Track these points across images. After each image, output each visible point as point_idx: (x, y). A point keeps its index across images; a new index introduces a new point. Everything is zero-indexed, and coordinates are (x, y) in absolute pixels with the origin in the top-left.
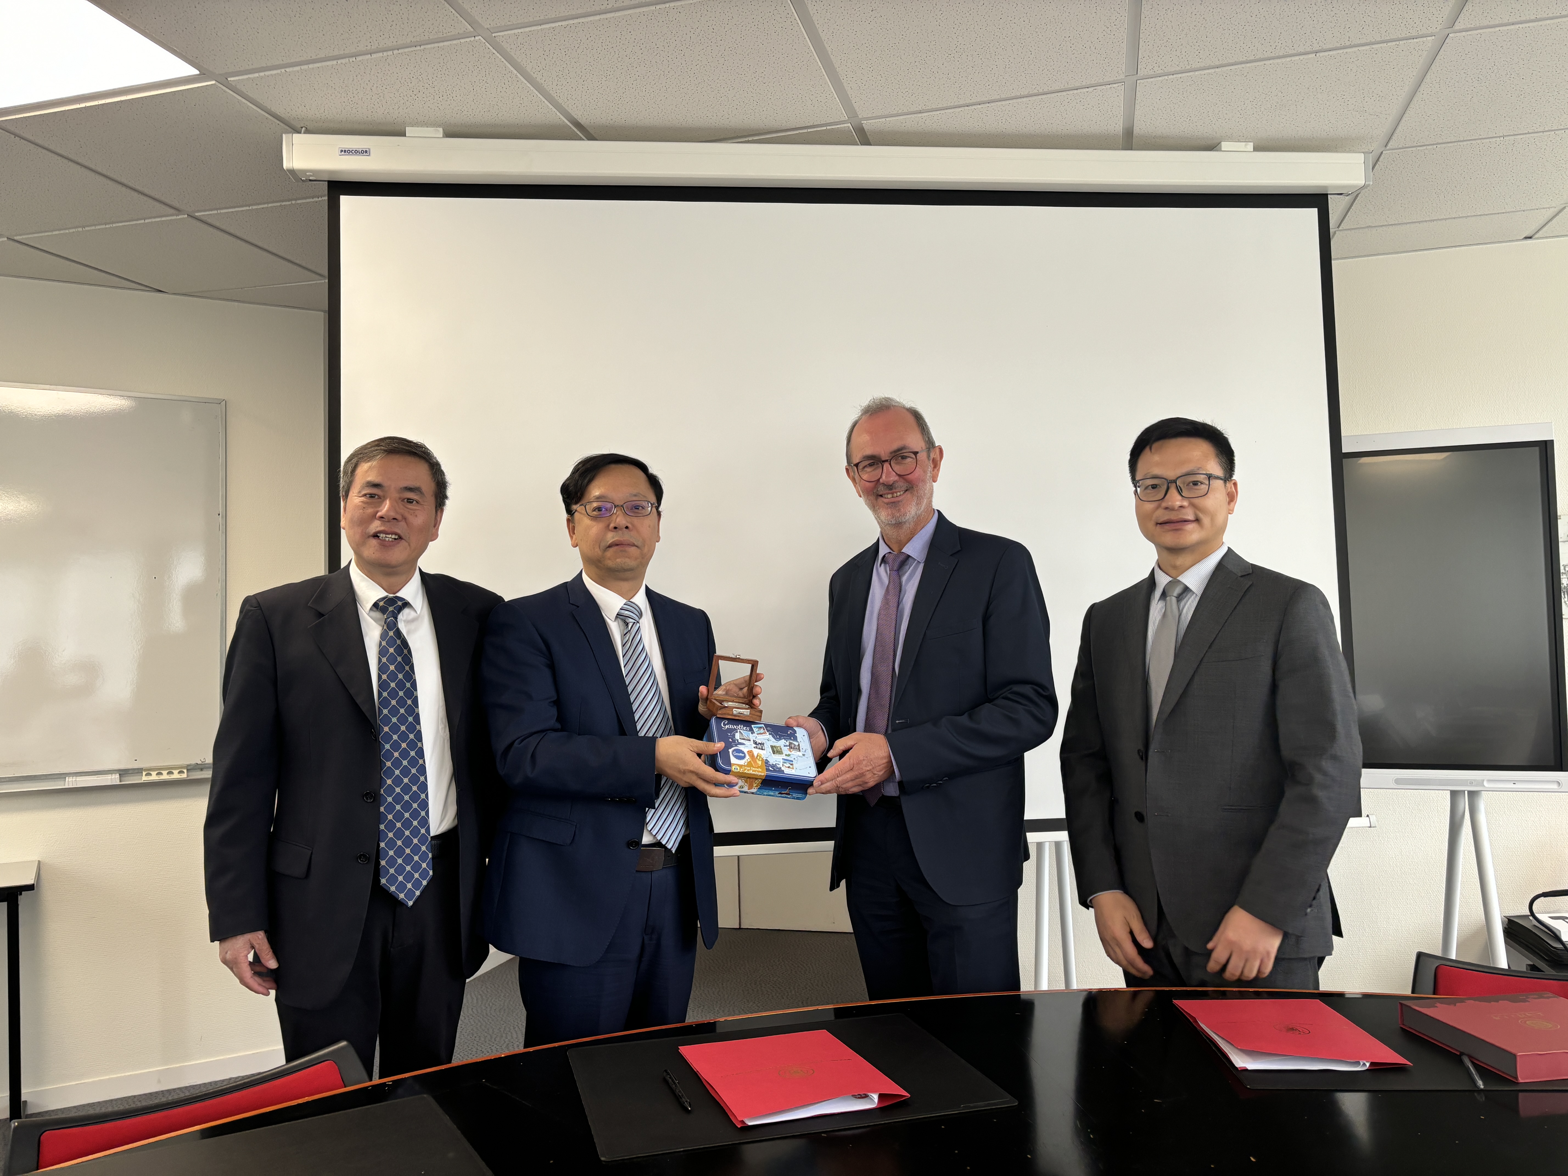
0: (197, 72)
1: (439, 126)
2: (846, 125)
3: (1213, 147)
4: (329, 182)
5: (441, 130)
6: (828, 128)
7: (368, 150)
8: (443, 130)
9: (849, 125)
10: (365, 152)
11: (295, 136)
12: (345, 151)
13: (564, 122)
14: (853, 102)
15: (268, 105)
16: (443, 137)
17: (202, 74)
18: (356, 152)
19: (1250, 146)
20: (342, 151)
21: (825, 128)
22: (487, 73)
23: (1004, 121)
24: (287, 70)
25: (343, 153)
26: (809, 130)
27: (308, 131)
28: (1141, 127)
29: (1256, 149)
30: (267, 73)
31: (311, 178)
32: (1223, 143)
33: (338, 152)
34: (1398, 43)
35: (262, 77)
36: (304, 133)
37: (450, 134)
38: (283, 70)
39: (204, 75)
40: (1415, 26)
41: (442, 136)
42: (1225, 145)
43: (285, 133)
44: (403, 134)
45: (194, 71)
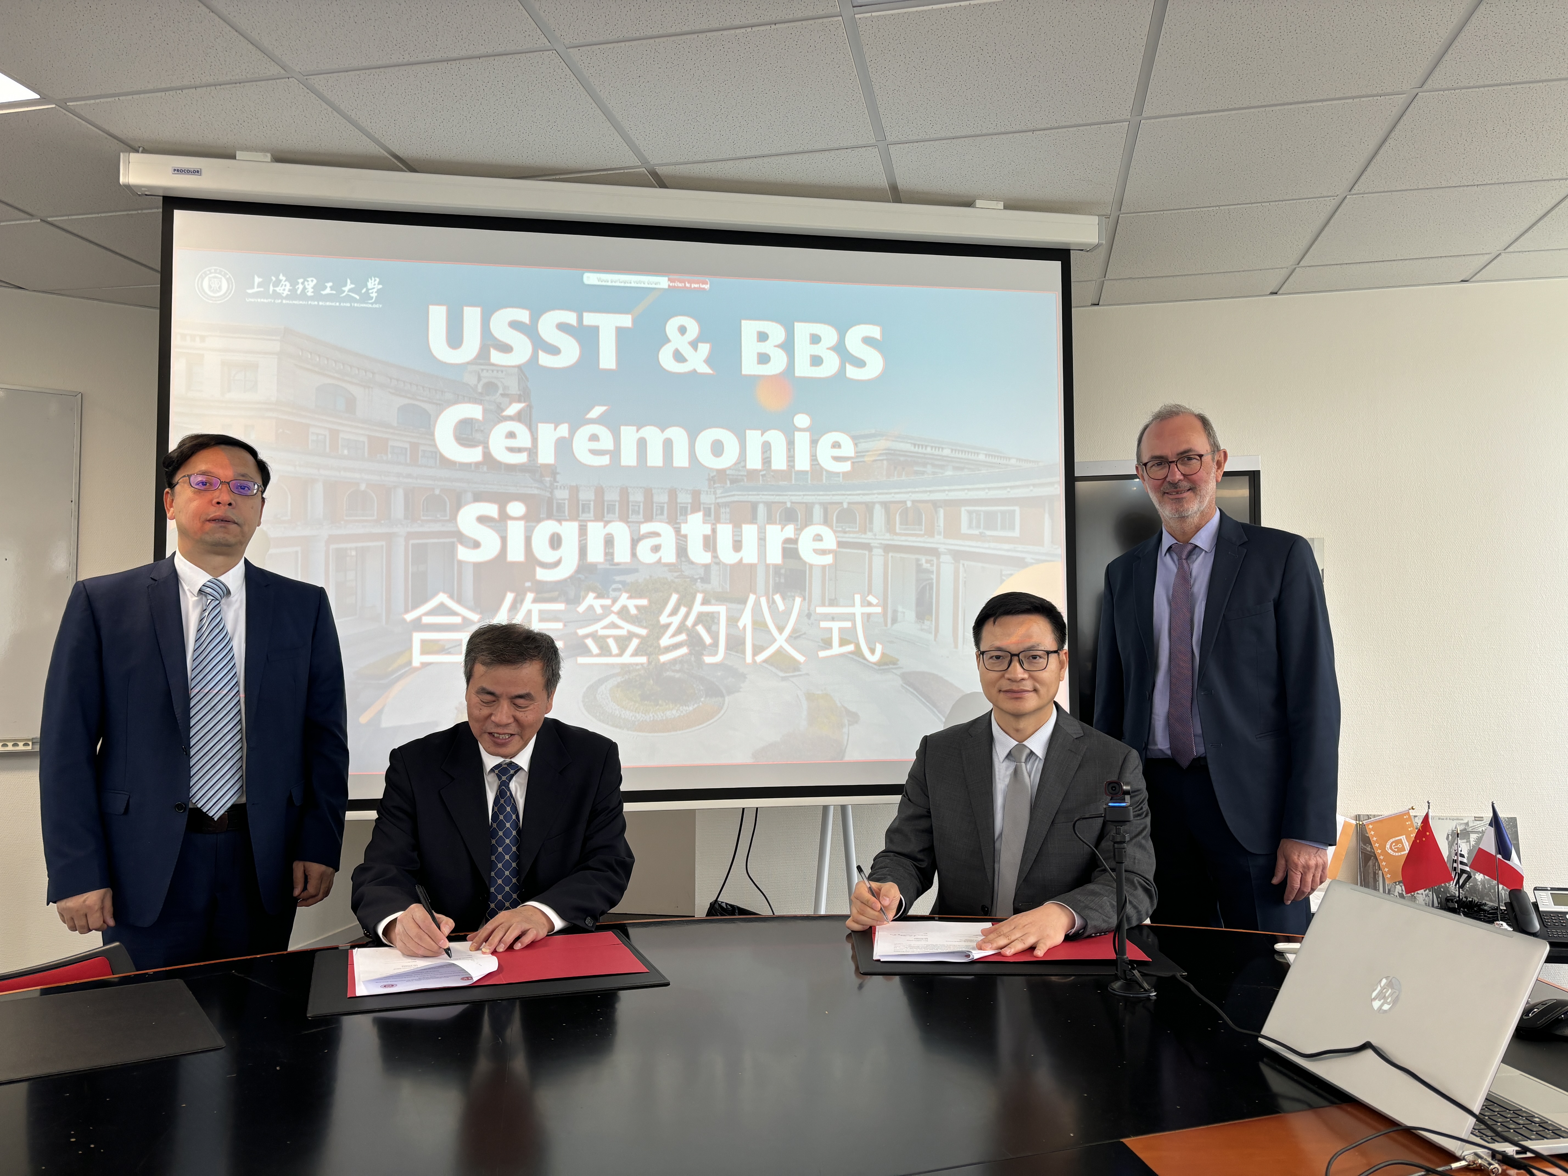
0: (38, 97)
1: (267, 151)
2: (641, 169)
3: (969, 204)
4: (164, 197)
5: (269, 155)
6: (625, 171)
7: (199, 170)
8: (272, 155)
9: (644, 169)
10: (197, 172)
11: (132, 155)
12: (178, 170)
13: (383, 154)
14: (642, 150)
15: (106, 127)
16: (272, 161)
17: (42, 98)
18: (188, 172)
19: (1001, 205)
20: (175, 170)
21: (623, 171)
22: (305, 109)
23: (780, 173)
24: (121, 98)
25: (176, 172)
26: (609, 172)
27: (145, 151)
28: (902, 183)
29: (1006, 207)
30: (102, 100)
31: (146, 193)
32: (977, 201)
33: (171, 170)
34: (1099, 126)
35: (98, 103)
36: (142, 152)
37: (279, 159)
38: (117, 98)
39: (44, 99)
40: (1109, 112)
41: (269, 160)
42: (979, 203)
43: (123, 152)
44: (233, 157)
45: (36, 96)
